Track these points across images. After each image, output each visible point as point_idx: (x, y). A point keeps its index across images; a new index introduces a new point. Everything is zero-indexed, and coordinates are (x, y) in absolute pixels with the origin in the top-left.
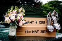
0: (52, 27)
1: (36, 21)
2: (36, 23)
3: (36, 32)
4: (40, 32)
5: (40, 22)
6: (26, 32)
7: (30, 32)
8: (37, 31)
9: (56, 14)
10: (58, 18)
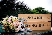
1: (35, 17)
2: (35, 18)
4: (38, 26)
5: (38, 18)
6: (27, 26)
7: (30, 26)
8: (36, 25)
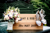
0: (40, 23)
1: (28, 18)
2: (28, 19)
3: (27, 26)
4: (30, 26)
5: (30, 18)
6: (20, 26)
7: (23, 26)
9: (43, 12)
10: (45, 15)
